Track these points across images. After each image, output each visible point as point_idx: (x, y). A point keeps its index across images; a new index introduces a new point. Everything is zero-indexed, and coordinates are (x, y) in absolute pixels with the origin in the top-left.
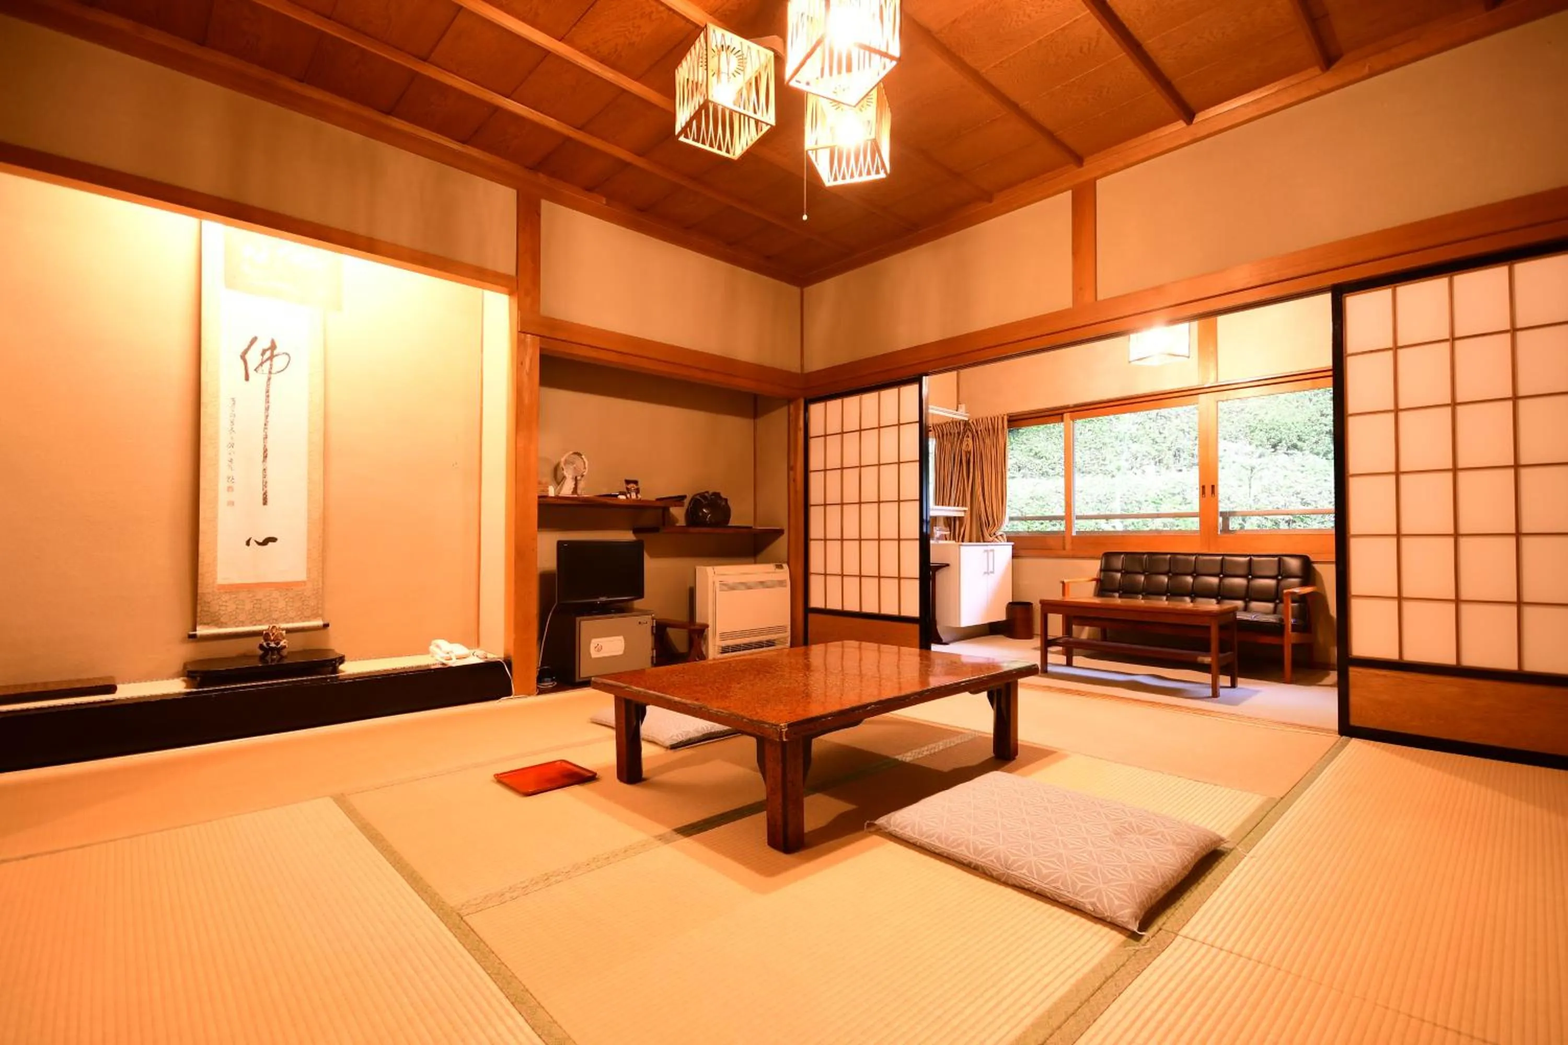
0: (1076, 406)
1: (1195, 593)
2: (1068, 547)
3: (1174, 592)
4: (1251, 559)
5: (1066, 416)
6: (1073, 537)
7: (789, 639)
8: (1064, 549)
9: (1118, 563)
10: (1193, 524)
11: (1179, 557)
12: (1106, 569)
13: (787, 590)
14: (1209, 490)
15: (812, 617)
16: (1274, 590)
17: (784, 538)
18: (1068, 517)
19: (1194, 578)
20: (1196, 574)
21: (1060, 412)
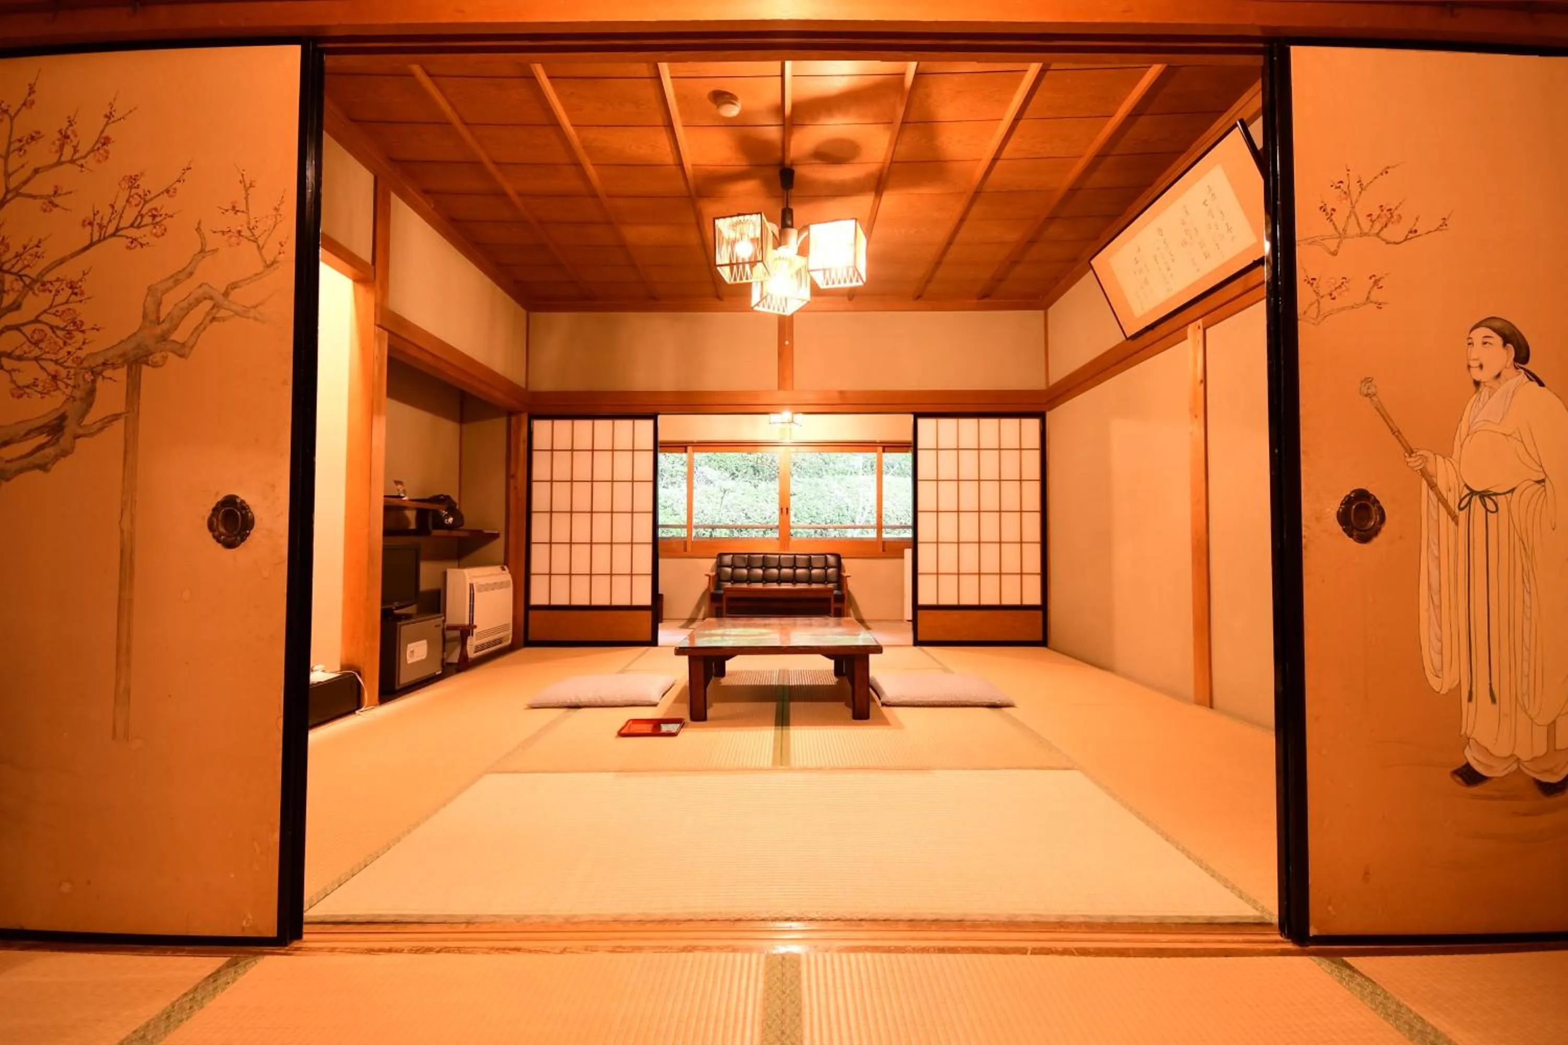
0: (698, 442)
1: (779, 580)
2: (689, 549)
3: (765, 579)
4: (810, 557)
5: (689, 449)
6: (692, 542)
7: (511, 636)
8: (685, 550)
9: (727, 559)
10: (775, 535)
11: (768, 556)
12: (720, 565)
13: (510, 590)
14: (785, 510)
15: (531, 613)
16: (824, 575)
17: (500, 542)
18: (689, 526)
19: (779, 570)
20: (779, 567)
21: (684, 445)
